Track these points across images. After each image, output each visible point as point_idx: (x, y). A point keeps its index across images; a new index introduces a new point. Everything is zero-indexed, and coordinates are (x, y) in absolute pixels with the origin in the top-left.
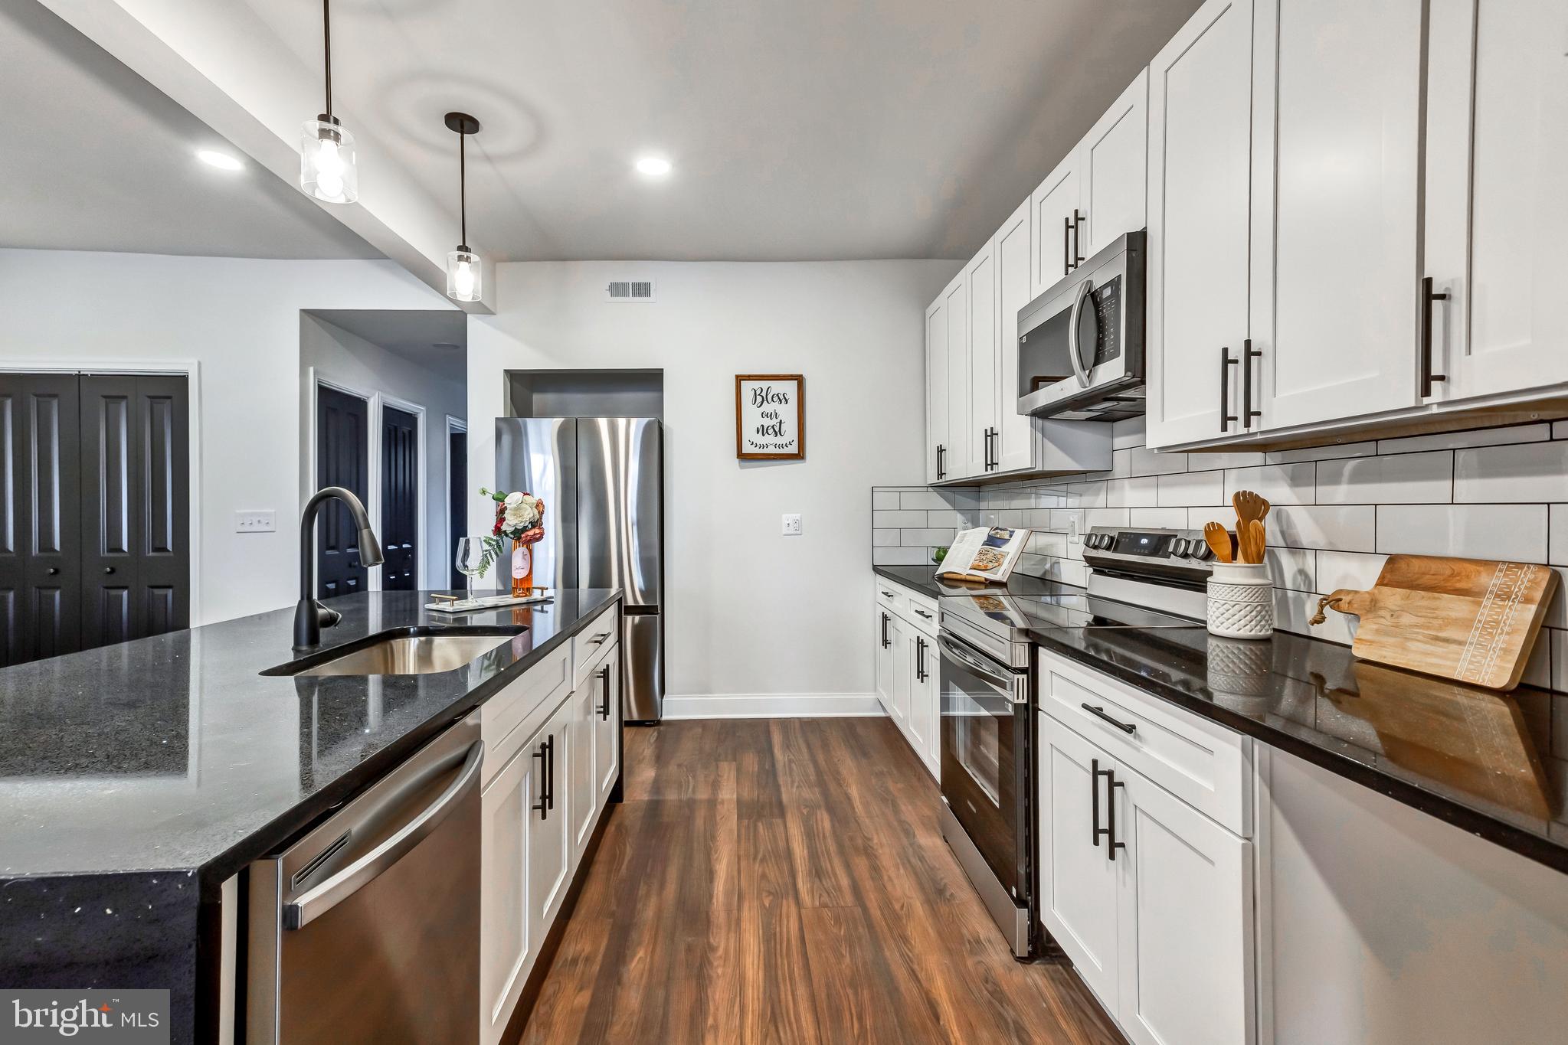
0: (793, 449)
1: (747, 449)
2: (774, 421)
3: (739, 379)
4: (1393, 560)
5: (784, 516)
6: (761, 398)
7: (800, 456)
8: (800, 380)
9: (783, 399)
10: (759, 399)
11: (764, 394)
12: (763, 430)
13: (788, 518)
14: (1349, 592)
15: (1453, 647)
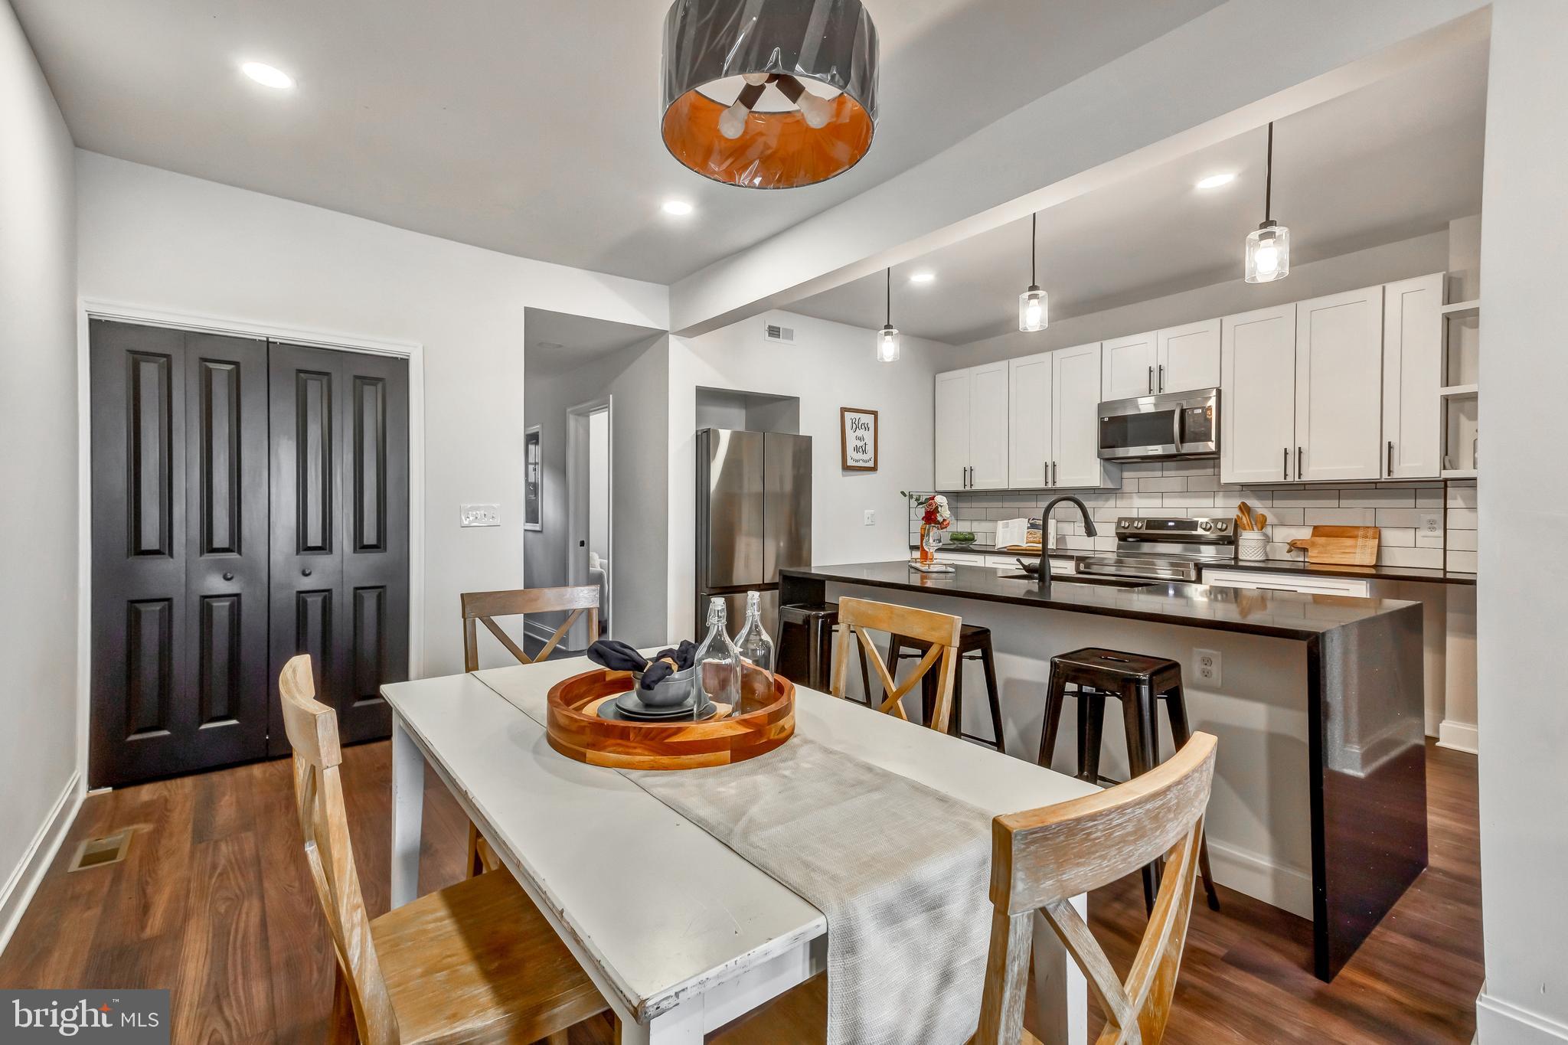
0: (871, 464)
1: (850, 463)
2: (862, 443)
3: (844, 410)
4: (1315, 528)
5: (866, 511)
6: (857, 426)
7: (874, 469)
8: (875, 413)
9: (867, 428)
10: (854, 426)
11: (857, 423)
12: (857, 449)
13: (868, 512)
14: (1299, 540)
15: (1352, 555)
